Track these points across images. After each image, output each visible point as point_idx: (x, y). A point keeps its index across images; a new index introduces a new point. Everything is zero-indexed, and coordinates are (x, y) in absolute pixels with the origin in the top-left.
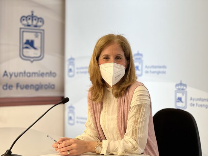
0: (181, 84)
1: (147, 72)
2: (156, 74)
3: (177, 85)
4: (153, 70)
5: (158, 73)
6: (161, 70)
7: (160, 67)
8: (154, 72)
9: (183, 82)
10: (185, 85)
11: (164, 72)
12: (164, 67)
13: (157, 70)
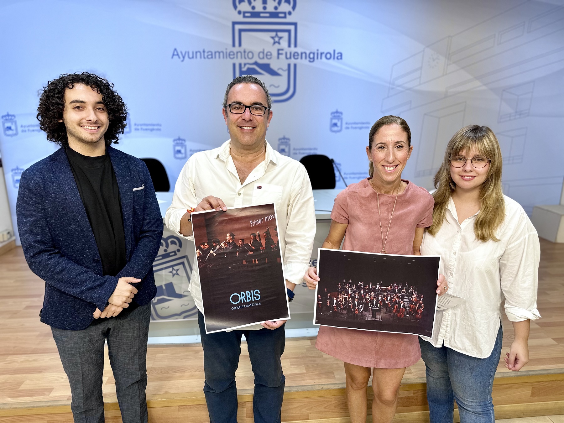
0: (179, 139)
1: (137, 130)
2: (149, 132)
3: (174, 140)
4: (144, 127)
5: (152, 130)
6: (156, 127)
7: (154, 125)
8: (146, 130)
9: (182, 137)
10: (184, 140)
11: (160, 130)
12: (159, 125)
13: (150, 127)
